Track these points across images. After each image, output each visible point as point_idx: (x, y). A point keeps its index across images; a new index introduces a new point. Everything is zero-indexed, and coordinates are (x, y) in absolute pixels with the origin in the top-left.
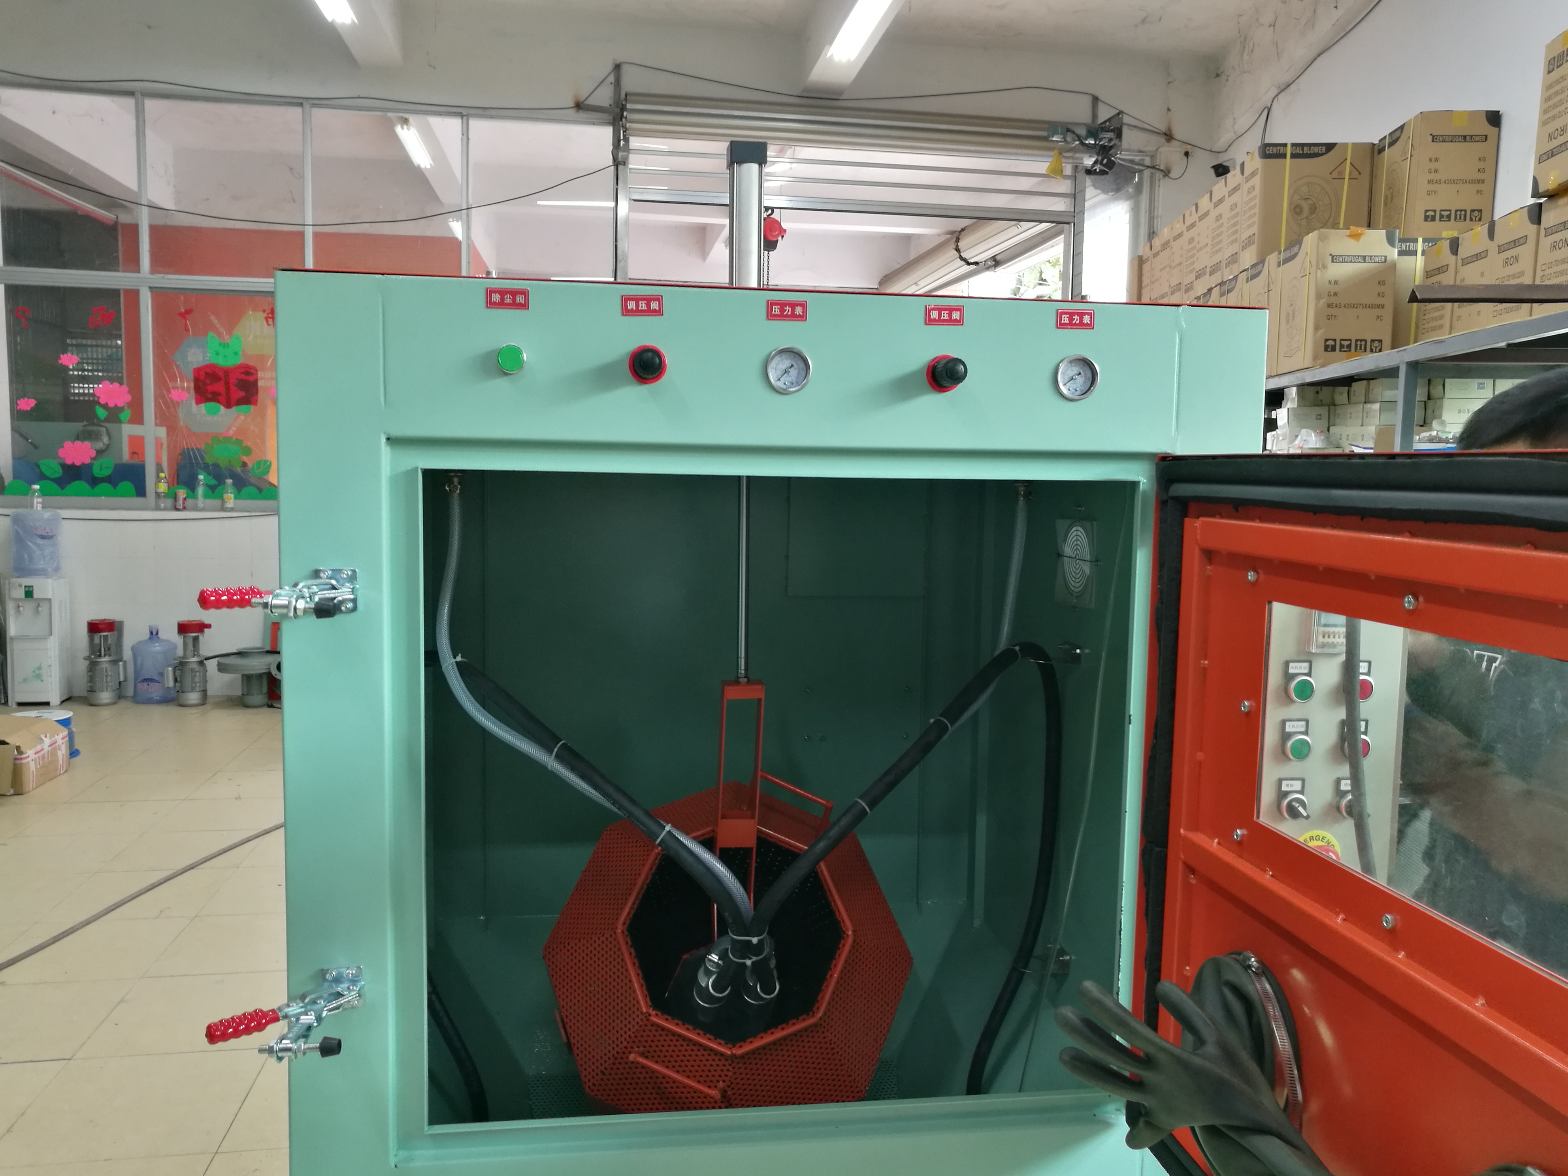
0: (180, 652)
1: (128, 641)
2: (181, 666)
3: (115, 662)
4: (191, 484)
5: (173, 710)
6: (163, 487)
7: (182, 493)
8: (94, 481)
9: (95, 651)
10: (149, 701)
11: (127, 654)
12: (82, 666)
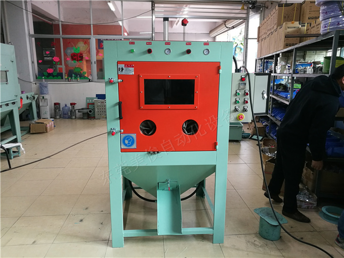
0: (71, 109)
1: (61, 107)
2: (71, 111)
3: (59, 111)
4: (71, 77)
5: (70, 119)
6: (66, 77)
7: (70, 78)
8: (54, 76)
9: (55, 109)
10: (66, 118)
11: (61, 109)
12: (53, 111)
